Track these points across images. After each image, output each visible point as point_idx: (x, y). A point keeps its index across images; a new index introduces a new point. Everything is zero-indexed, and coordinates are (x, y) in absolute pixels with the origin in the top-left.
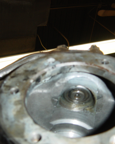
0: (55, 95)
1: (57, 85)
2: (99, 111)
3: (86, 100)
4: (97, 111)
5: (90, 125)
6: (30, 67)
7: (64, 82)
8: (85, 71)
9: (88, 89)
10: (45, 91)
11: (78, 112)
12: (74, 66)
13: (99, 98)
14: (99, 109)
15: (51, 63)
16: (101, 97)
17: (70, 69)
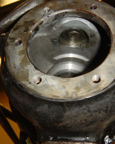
0: (54, 37)
1: (54, 29)
2: (93, 46)
3: (81, 38)
4: (91, 46)
5: (87, 58)
6: (28, 18)
7: (60, 26)
8: (76, 16)
9: (81, 29)
10: (45, 34)
11: (76, 48)
12: (66, 12)
13: (92, 36)
14: (93, 45)
15: (47, 11)
16: (93, 35)
17: (64, 15)
